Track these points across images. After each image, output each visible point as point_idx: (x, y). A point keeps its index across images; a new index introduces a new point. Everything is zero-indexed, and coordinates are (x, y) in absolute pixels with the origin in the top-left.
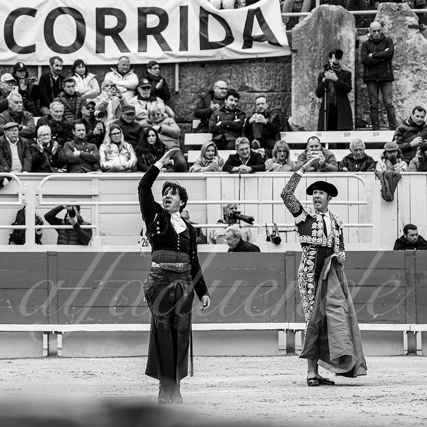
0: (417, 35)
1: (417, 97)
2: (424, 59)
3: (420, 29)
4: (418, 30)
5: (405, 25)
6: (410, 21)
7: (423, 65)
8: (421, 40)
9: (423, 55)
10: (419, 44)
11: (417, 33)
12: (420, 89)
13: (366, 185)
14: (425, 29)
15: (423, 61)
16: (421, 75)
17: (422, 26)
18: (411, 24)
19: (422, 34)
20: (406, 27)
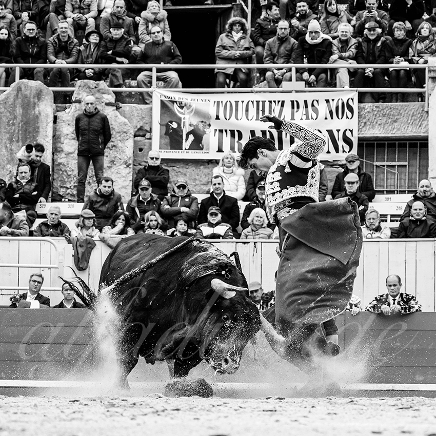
0: (113, 112)
1: (113, 173)
2: (120, 136)
3: (116, 106)
4: (115, 108)
5: (102, 102)
6: (107, 99)
7: (119, 141)
8: (117, 118)
9: (119, 132)
10: (116, 121)
11: (114, 110)
12: (115, 165)
13: (58, 249)
14: (121, 107)
15: (119, 138)
16: (117, 151)
17: (119, 104)
18: (108, 102)
19: (119, 112)
20: (103, 104)
